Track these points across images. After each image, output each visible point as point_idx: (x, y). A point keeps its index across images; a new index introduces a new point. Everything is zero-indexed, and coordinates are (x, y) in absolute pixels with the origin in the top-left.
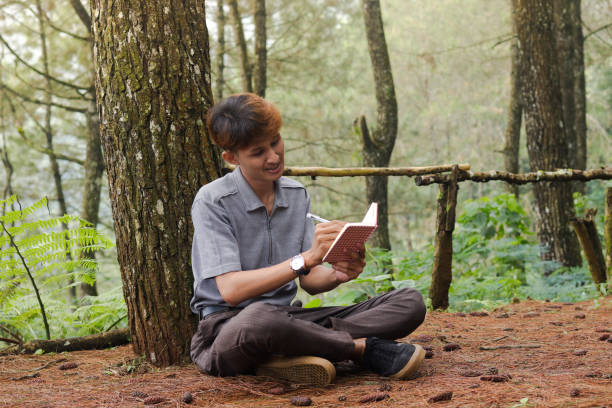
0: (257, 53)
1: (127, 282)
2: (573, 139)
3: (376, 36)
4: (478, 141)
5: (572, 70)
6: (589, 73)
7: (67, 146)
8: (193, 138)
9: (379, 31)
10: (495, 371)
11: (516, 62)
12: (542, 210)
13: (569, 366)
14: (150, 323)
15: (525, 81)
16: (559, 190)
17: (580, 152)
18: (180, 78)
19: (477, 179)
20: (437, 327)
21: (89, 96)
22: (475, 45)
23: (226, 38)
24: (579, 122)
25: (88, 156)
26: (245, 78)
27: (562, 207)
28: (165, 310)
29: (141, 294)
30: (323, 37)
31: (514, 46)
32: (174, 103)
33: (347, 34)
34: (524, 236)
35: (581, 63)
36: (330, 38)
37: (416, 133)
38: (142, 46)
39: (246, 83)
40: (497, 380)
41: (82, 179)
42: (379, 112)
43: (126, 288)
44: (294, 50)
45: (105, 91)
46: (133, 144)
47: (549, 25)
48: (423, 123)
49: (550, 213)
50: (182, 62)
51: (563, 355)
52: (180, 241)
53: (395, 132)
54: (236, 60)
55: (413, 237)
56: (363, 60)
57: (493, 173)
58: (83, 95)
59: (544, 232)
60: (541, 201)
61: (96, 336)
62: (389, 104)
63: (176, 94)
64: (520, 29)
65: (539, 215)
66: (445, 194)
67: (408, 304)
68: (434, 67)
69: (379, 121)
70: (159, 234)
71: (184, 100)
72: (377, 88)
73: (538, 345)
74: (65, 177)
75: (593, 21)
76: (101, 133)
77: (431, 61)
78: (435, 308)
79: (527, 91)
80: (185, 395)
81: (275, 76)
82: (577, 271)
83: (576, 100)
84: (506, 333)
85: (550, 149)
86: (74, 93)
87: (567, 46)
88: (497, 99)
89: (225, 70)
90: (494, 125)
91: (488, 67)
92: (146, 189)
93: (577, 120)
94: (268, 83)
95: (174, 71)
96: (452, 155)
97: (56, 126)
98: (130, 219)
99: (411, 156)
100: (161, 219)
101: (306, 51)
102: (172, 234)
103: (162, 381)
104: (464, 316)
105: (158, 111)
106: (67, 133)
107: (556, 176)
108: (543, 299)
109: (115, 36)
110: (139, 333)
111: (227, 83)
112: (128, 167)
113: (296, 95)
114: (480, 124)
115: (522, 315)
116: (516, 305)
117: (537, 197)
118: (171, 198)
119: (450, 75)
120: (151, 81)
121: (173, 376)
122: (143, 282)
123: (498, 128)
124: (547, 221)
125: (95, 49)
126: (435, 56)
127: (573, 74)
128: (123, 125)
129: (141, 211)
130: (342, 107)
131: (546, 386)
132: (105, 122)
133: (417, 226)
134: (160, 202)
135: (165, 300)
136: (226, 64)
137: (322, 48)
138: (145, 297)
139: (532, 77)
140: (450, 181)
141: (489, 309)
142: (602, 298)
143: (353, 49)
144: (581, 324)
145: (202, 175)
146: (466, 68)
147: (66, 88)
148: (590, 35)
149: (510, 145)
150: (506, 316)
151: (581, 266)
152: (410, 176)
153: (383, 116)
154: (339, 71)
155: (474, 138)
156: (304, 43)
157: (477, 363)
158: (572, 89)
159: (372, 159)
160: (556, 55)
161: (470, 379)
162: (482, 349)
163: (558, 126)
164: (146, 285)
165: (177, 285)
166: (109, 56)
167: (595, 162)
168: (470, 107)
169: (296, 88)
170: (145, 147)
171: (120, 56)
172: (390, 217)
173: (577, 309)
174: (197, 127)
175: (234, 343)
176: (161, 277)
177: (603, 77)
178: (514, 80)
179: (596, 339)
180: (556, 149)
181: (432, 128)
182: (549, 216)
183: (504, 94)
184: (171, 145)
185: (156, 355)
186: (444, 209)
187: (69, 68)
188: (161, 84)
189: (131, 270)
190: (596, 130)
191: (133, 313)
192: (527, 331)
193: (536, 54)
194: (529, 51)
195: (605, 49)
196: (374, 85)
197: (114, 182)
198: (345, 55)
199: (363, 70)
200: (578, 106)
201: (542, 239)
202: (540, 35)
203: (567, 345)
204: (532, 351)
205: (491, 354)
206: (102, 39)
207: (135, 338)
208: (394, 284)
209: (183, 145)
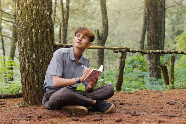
0: (66, 7)
1: (23, 78)
2: (161, 40)
3: (103, 5)
4: (132, 38)
5: (162, 19)
6: (166, 20)
7: (6, 32)
8: (46, 35)
9: (104, 3)
10: (135, 113)
11: (145, 15)
12: (150, 61)
13: (157, 112)
14: (29, 92)
15: (148, 21)
16: (156, 55)
17: (162, 44)
18: (43, 16)
19: (132, 52)
20: (117, 97)
21: (14, 17)
22: (133, 9)
23: (57, 2)
24: (163, 34)
25: (12, 36)
26: (62, 15)
27: (156, 60)
28: (34, 88)
29: (27, 83)
30: (87, 4)
31: (145, 10)
32: (40, 23)
33: (94, 3)
34: (144, 68)
35: (164, 17)
36: (89, 4)
37: (113, 35)
38: (31, 5)
39: (63, 17)
40: (136, 116)
41: (10, 43)
42: (103, 28)
43: (22, 80)
44: (78, 7)
45: (19, 18)
46: (27, 36)
47: (156, 5)
48: (116, 31)
49: (153, 62)
50: (43, 11)
51: (156, 108)
52: (40, 67)
53: (107, 35)
54: (60, 9)
55: (110, 66)
56: (99, 11)
57: (137, 50)
58: (12, 17)
59: (150, 68)
60: (150, 58)
61: (12, 94)
62: (106, 26)
63: (41, 21)
64: (147, 6)
65: (149, 62)
66: (122, 56)
67: (109, 89)
68: (120, 15)
69: (103, 31)
70: (33, 64)
71: (44, 23)
72: (103, 21)
73: (148, 104)
74: (5, 42)
75: (169, 4)
76: (17, 31)
77: (119, 13)
78: (117, 90)
79: (148, 24)
80: (39, 115)
81: (71, 15)
82: (159, 80)
83: (162, 28)
84: (139, 100)
85: (154, 43)
86: (9, 16)
87: (161, 11)
88: (139, 26)
89: (56, 12)
90: (137, 34)
91: (136, 16)
92: (30, 50)
93: (162, 34)
94: (69, 16)
95: (41, 14)
96: (124, 42)
97: (3, 26)
98: (25, 59)
99: (112, 42)
100: (34, 59)
101: (81, 7)
102: (38, 64)
103: (32, 110)
104: (126, 93)
105: (35, 25)
106: (6, 28)
107: (156, 52)
108: (150, 89)
109: (23, 1)
110: (26, 95)
111: (57, 16)
112: (25, 43)
113: (78, 21)
114: (133, 33)
115: (144, 94)
116: (142, 90)
117: (149, 57)
118: (38, 53)
119: (125, 18)
120: (33, 16)
121: (36, 109)
122: (28, 79)
123: (138, 35)
124: (152, 64)
125: (17, 5)
126: (121, 12)
127: (162, 20)
128: (24, 29)
129: (28, 56)
130: (92, 25)
131: (151, 118)
132: (18, 28)
133: (112, 63)
134: (34, 54)
135: (34, 85)
136: (57, 10)
137: (86, 7)
138: (28, 83)
139: (150, 21)
140: (124, 52)
141: (133, 91)
142: (168, 90)
143: (96, 8)
144: (161, 98)
145: (48, 47)
146: (130, 16)
147: (7, 14)
148: (167, 8)
149: (142, 40)
150: (139, 94)
151: (161, 78)
152: (112, 50)
153: (104, 29)
154: (91, 14)
155: (131, 37)
156: (81, 5)
157: (130, 109)
158: (161, 24)
159: (100, 42)
160: (157, 14)
161: (128, 115)
162: (131, 105)
163: (157, 35)
164: (29, 80)
165: (38, 80)
166: (21, 7)
167: (166, 46)
168: (130, 28)
169: (78, 19)
170: (31, 37)
171: (24, 8)
172: (104, 60)
173: (160, 93)
174: (47, 31)
175: (57, 100)
176: (33, 78)
177: (170, 21)
178: (144, 21)
179: (166, 103)
180: (156, 43)
181: (118, 33)
182: (152, 63)
183: (140, 24)
184: (39, 37)
185: (31, 101)
186: (122, 60)
187: (8, 8)
188: (37, 17)
189: (24, 75)
190: (167, 37)
191: (24, 88)
192: (145, 99)
193: (151, 13)
194: (149, 12)
195: (172, 13)
196: (102, 20)
197: (20, 47)
198: (93, 10)
199: (98, 15)
200: (163, 30)
201: (150, 70)
202: (153, 8)
203: (157, 105)
204: (146, 106)
205: (134, 106)
206: (19, 2)
207: (24, 96)
208: (105, 82)
209: (42, 37)
